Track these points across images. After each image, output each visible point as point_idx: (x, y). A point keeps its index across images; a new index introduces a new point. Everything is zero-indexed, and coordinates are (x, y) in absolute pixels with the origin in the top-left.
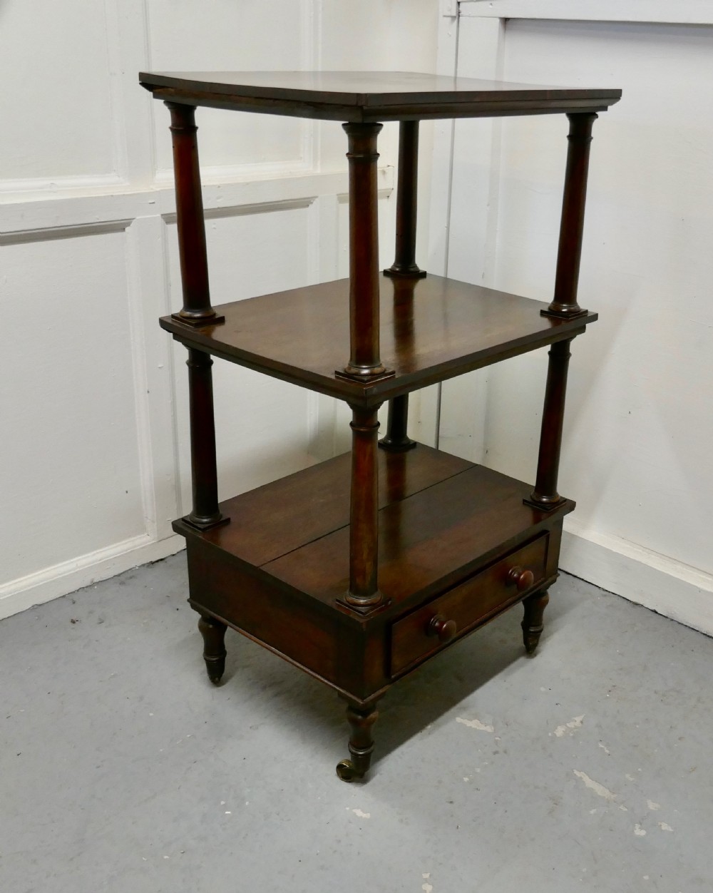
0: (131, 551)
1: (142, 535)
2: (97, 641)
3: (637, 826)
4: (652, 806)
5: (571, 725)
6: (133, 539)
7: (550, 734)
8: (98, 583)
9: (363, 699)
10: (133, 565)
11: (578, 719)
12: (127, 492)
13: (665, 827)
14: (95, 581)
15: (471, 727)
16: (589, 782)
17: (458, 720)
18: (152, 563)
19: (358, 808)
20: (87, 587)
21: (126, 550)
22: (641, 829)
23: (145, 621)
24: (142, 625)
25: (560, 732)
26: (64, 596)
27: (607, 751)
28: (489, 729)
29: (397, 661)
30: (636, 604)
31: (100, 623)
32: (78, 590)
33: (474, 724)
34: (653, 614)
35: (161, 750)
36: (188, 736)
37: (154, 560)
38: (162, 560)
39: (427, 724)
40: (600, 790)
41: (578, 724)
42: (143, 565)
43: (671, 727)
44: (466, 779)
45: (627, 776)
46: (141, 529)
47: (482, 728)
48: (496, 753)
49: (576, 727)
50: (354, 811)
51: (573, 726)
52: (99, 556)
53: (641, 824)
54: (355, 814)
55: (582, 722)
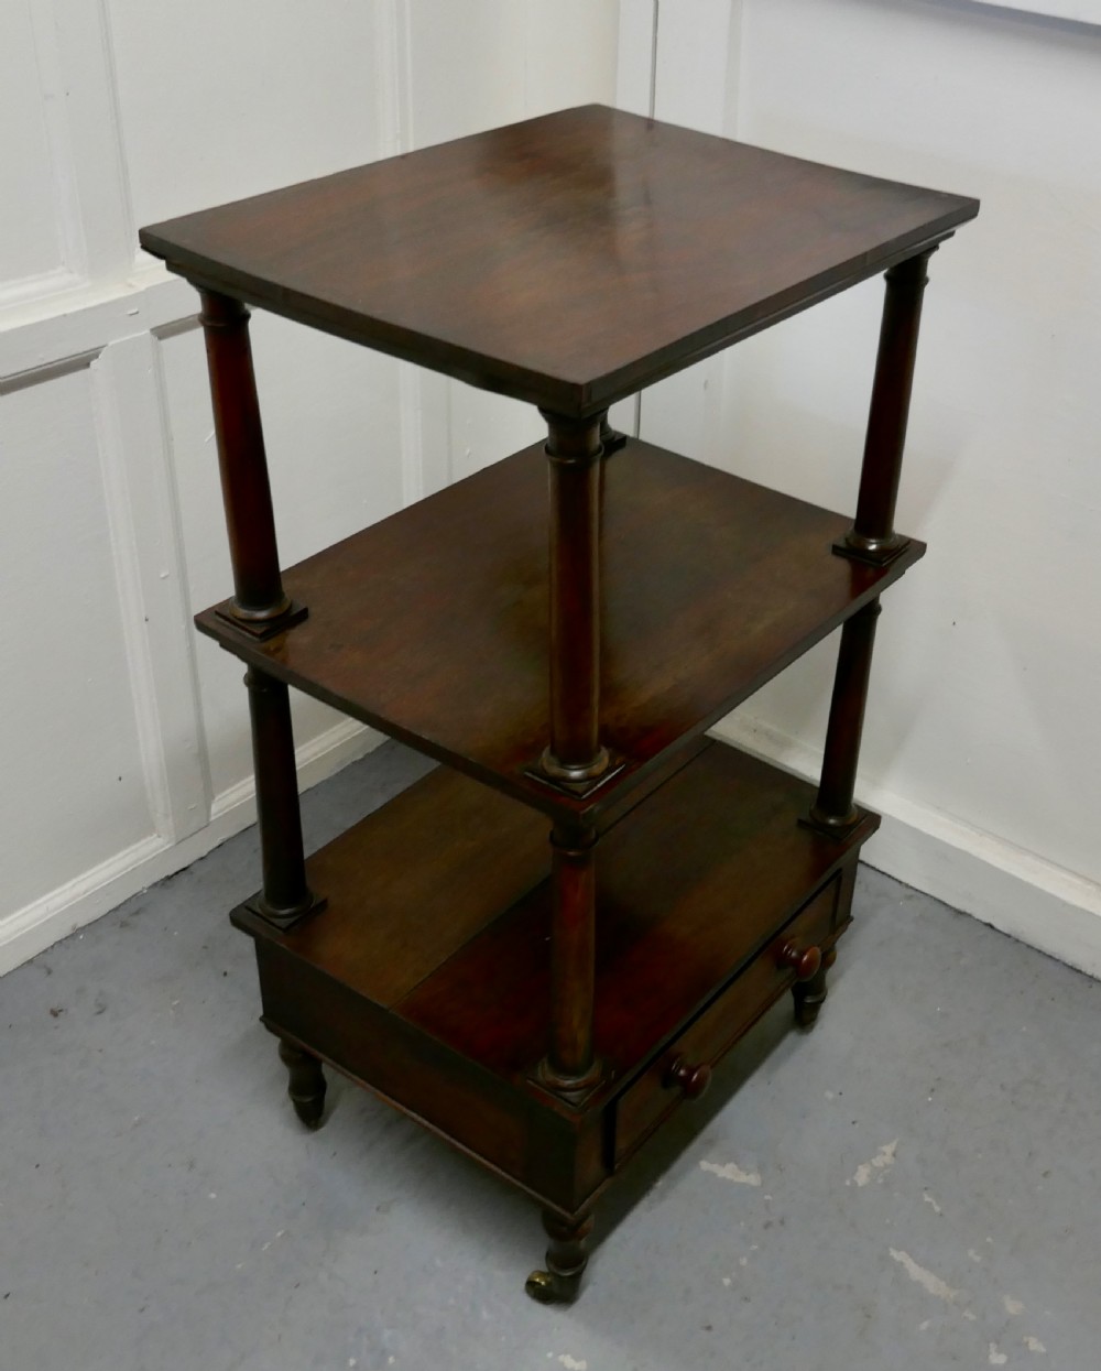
0: (134, 869)
1: (149, 838)
2: (101, 1051)
3: (993, 1347)
4: (1012, 1307)
5: (878, 1162)
6: (133, 847)
7: (848, 1183)
8: (83, 929)
9: (572, 1212)
10: (139, 889)
11: (889, 1149)
12: (120, 779)
13: (1034, 1345)
14: (80, 925)
15: (724, 1178)
16: (915, 1271)
17: (704, 1165)
18: (169, 878)
19: (566, 1353)
20: (66, 938)
21: (126, 868)
22: (999, 1351)
23: (175, 1003)
24: (171, 1012)
25: (862, 1176)
26: (30, 962)
27: (937, 1209)
28: (753, 1179)
29: (622, 1144)
30: (960, 913)
31: (100, 1013)
32: (52, 947)
33: (728, 1172)
34: (988, 929)
35: (239, 1266)
36: (279, 1234)
37: (171, 873)
38: (184, 869)
39: (655, 1179)
40: (931, 1283)
41: (888, 1159)
42: (155, 884)
43: (1030, 1154)
44: (727, 1281)
45: (971, 1253)
46: (147, 828)
47: (743, 1178)
48: (767, 1225)
49: (886, 1166)
50: (561, 1358)
51: (882, 1165)
52: (82, 887)
53: (998, 1342)
54: (563, 1363)
55: (894, 1155)
